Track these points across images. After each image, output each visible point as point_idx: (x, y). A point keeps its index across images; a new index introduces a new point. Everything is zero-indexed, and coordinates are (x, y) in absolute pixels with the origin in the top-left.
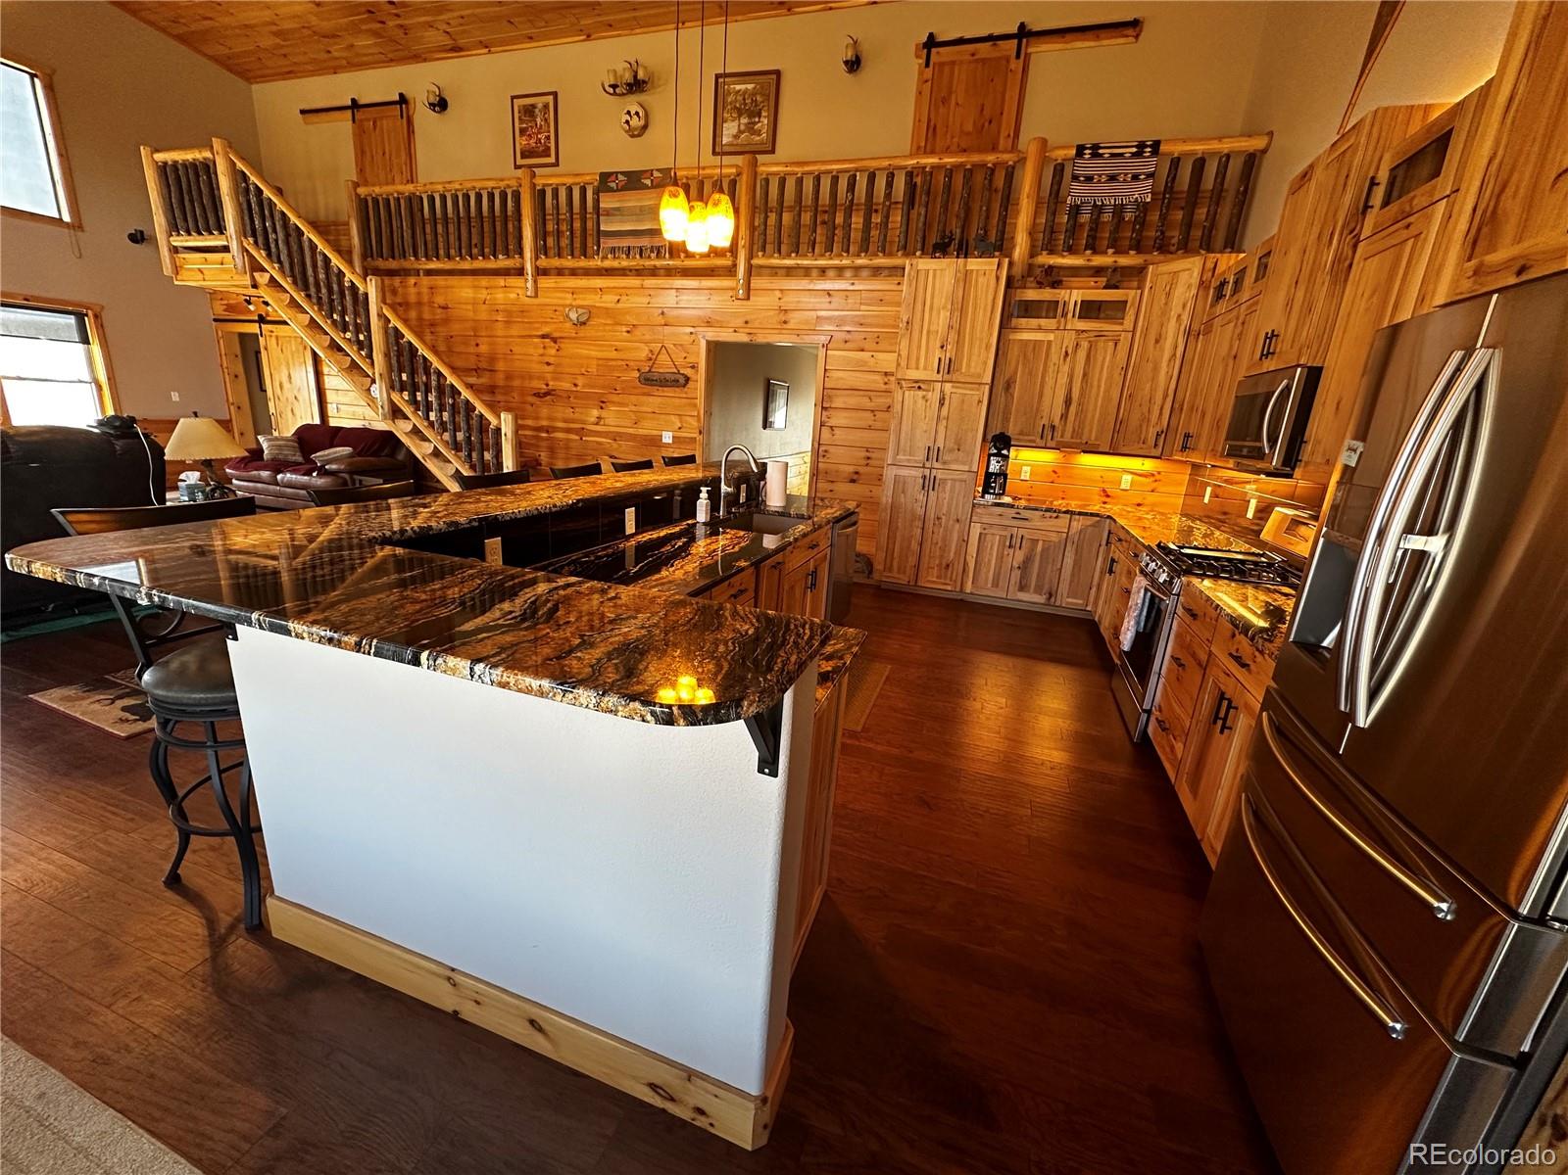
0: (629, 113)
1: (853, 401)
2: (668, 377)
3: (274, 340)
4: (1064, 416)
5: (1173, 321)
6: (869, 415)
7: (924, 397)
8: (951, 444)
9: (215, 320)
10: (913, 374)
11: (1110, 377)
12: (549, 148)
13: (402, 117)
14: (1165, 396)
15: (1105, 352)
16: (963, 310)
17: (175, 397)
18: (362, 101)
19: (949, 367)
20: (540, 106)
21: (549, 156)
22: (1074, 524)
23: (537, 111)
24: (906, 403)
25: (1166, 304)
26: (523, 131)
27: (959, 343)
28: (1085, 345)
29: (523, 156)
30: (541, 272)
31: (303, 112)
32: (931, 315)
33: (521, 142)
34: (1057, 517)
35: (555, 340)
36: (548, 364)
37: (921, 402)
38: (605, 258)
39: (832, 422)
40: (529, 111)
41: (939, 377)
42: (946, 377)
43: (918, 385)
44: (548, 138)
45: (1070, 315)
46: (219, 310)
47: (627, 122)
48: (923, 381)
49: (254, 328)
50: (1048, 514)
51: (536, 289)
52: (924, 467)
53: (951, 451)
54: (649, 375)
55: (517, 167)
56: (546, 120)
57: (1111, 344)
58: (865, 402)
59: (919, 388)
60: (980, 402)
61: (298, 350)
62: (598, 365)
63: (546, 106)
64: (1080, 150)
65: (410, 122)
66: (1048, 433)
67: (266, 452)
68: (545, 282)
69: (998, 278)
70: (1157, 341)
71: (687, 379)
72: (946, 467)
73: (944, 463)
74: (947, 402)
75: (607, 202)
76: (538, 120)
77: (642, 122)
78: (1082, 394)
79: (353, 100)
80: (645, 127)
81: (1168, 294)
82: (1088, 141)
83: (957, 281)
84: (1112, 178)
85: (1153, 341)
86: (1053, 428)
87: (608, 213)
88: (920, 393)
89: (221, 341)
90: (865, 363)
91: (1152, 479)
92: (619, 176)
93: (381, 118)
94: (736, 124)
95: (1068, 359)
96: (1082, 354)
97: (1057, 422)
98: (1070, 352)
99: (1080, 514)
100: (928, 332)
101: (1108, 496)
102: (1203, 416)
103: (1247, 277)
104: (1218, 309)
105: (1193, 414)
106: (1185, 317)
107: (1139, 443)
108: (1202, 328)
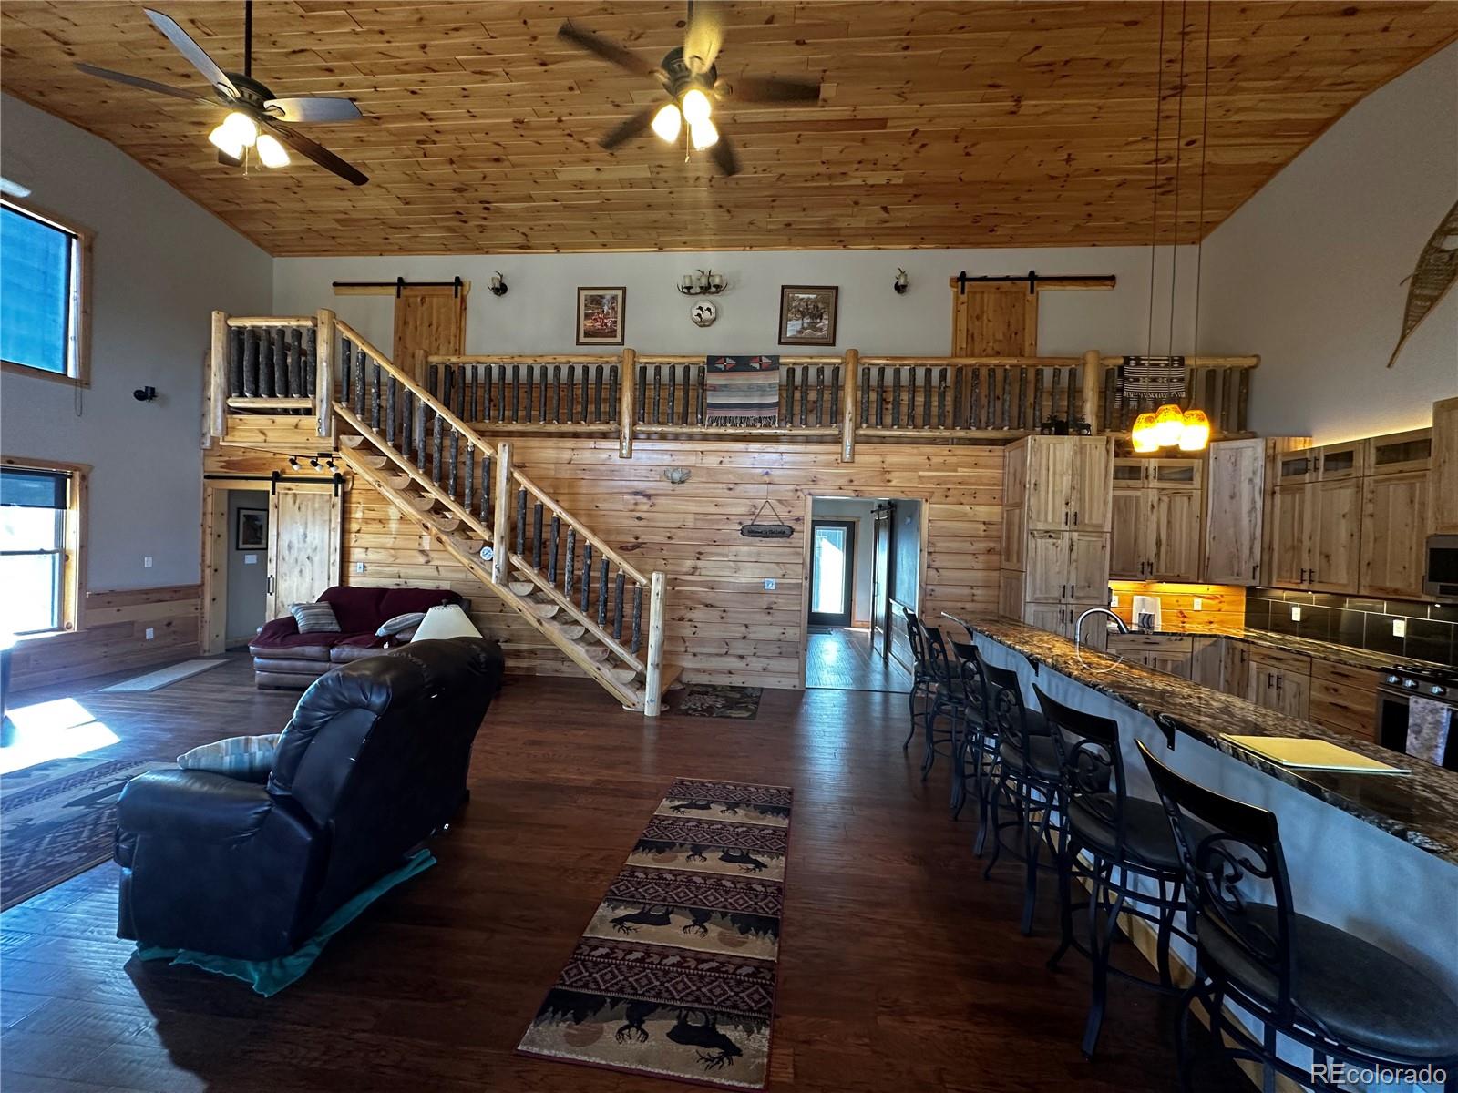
0: (700, 308)
1: (955, 545)
2: (774, 529)
3: (290, 499)
4: (1158, 555)
5: (1245, 484)
6: (970, 558)
7: (1054, 544)
8: (1083, 583)
9: (206, 477)
10: (1041, 526)
11: (1190, 523)
12: (615, 331)
13: (456, 296)
15: (1181, 502)
16: (1082, 475)
17: (148, 562)
18: (408, 280)
19: (1075, 520)
20: (608, 297)
21: (615, 336)
22: (1196, 645)
23: (604, 301)
24: (1039, 550)
25: (1234, 471)
26: (587, 316)
27: (1081, 500)
28: (1166, 499)
29: (587, 334)
30: (634, 436)
31: (335, 284)
32: (1054, 477)
33: (586, 324)
34: (1181, 640)
35: (648, 496)
36: (639, 519)
37: (1051, 547)
38: (710, 425)
39: (936, 565)
40: (597, 301)
41: (1067, 528)
42: (1073, 527)
43: (1048, 534)
44: (615, 322)
45: (1151, 477)
46: (214, 466)
47: (699, 315)
48: (1054, 532)
49: (267, 486)
50: (1173, 638)
51: (631, 450)
52: (1060, 603)
53: (1083, 588)
54: (753, 528)
55: (578, 343)
56: (613, 308)
57: (1186, 499)
58: (966, 546)
59: (1050, 537)
60: (1103, 547)
61: (322, 508)
62: (696, 519)
63: (614, 298)
64: (1127, 360)
65: (463, 300)
66: (1147, 569)
67: (300, 624)
68: (636, 445)
69: (1108, 451)
70: (1232, 498)
71: (792, 531)
72: (1080, 602)
73: (1078, 598)
74: (1075, 548)
75: (712, 379)
76: (606, 308)
77: (713, 316)
78: (1169, 536)
79: (400, 279)
80: (714, 320)
81: (1235, 464)
82: (1132, 355)
83: (1075, 453)
84: (1154, 380)
85: (1228, 498)
86: (1151, 565)
87: (715, 388)
88: (1051, 541)
89: (210, 500)
90: (965, 514)
91: (1217, 601)
92: (729, 361)
93: (432, 296)
94: (800, 322)
95: (1155, 510)
96: (1164, 506)
97: (1152, 560)
98: (1155, 505)
99: (1201, 636)
100: (1054, 492)
101: (1185, 617)
102: (1327, 556)
103: (1358, 460)
104: (1307, 477)
105: (1305, 555)
106: (1258, 481)
107: (1232, 575)
108: (1278, 489)
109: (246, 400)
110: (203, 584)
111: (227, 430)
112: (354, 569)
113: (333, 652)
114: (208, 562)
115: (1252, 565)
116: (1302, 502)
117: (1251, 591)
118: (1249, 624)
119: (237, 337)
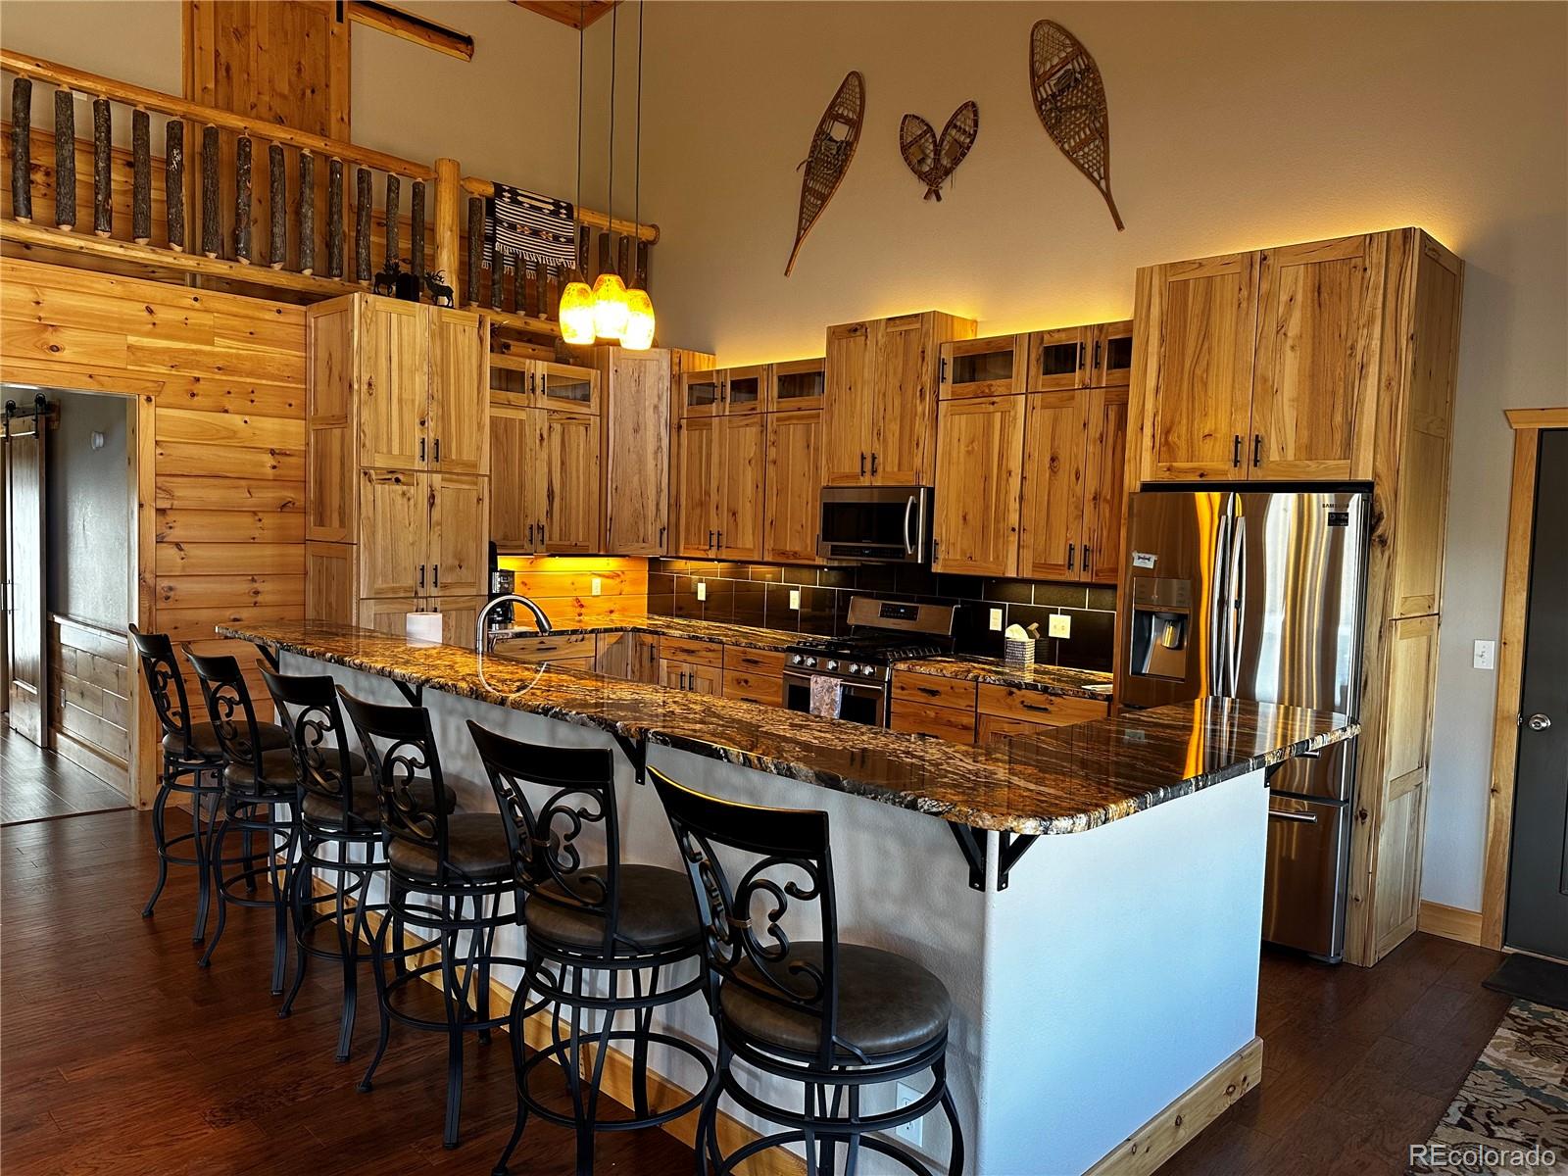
1: (213, 495)
4: (550, 513)
5: (650, 412)
6: (248, 520)
7: (404, 494)
8: (451, 561)
10: (381, 462)
11: (588, 466)
14: (659, 492)
15: (577, 433)
16: (444, 375)
19: (435, 452)
22: (600, 644)
24: (379, 503)
25: (638, 391)
27: (444, 418)
28: (557, 427)
32: (401, 377)
34: (582, 640)
37: (399, 500)
39: (176, 534)
41: (423, 466)
42: (436, 466)
43: (394, 476)
45: (538, 391)
48: (403, 472)
50: (574, 637)
52: (416, 596)
53: (451, 569)
57: (582, 429)
58: (239, 496)
59: (398, 480)
60: (480, 500)
64: (499, 190)
66: (537, 536)
69: (481, 340)
70: (636, 431)
72: (447, 593)
73: (445, 586)
74: (438, 501)
78: (563, 484)
81: (638, 382)
82: (507, 185)
83: (433, 336)
84: (535, 233)
85: (631, 431)
86: (541, 529)
88: (399, 488)
90: (233, 434)
91: (618, 580)
95: (545, 443)
96: (556, 438)
97: (543, 522)
98: (545, 436)
99: (606, 631)
100: (400, 400)
101: (582, 606)
102: (734, 514)
103: (762, 389)
104: (714, 408)
105: (713, 512)
106: (664, 409)
107: (638, 542)
108: (684, 422)
115: (659, 527)
116: (710, 442)
117: (654, 563)
118: (653, 609)
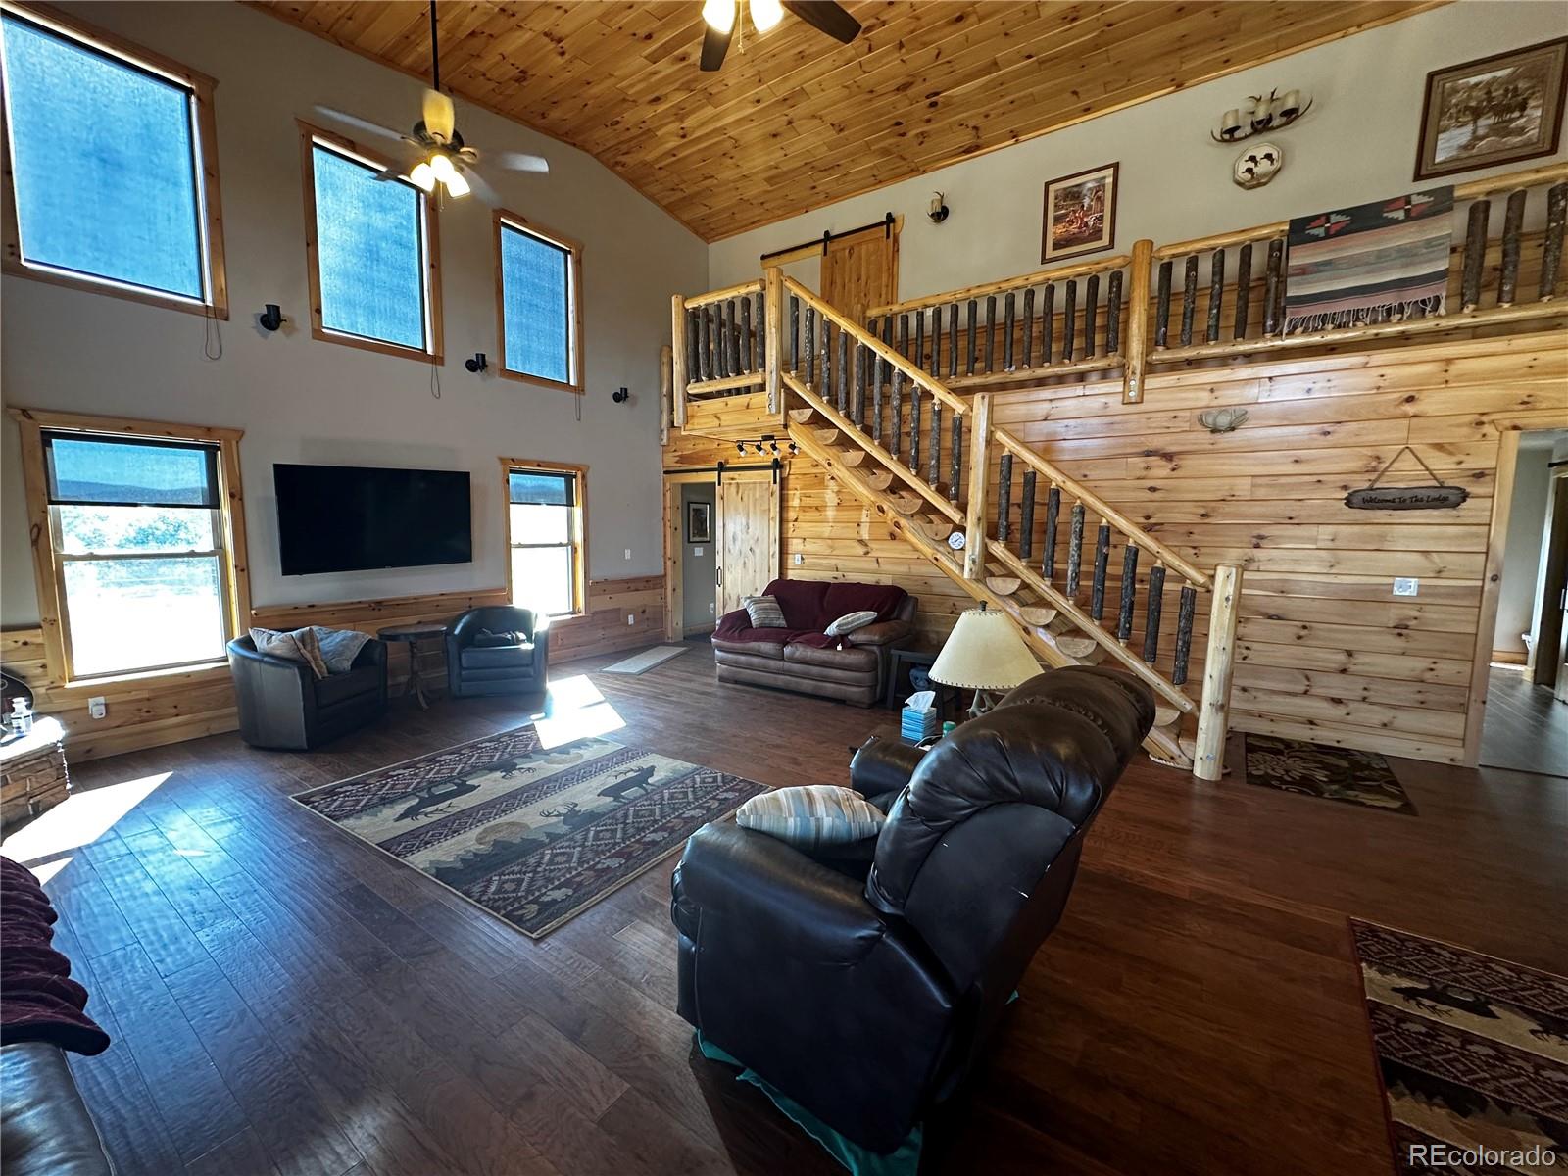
0: (1253, 158)
2: (1421, 493)
3: (733, 489)
9: (666, 473)
12: (1101, 230)
13: (888, 237)
17: (628, 554)
18: (833, 234)
20: (1090, 184)
21: (1099, 239)
23: (1085, 190)
26: (1058, 220)
29: (1057, 246)
30: (1150, 369)
31: (764, 257)
33: (1056, 231)
35: (1168, 456)
36: (1153, 489)
38: (1291, 333)
40: (1073, 195)
44: (1101, 217)
46: (671, 460)
47: (1249, 170)
49: (713, 477)
51: (1142, 390)
54: (1373, 494)
55: (1044, 260)
56: (1099, 198)
61: (762, 496)
62: (1253, 486)
63: (1101, 182)
65: (896, 241)
67: (753, 618)
68: (1152, 382)
71: (1465, 496)
75: (1299, 257)
76: (1086, 201)
77: (1276, 165)
79: (827, 233)
80: (1277, 171)
87: (1303, 271)
89: (668, 494)
92: (1334, 219)
93: (860, 244)
94: (1470, 128)
109: (702, 384)
110: (665, 575)
111: (687, 419)
112: (793, 561)
113: (787, 650)
114: (669, 555)
119: (693, 317)
